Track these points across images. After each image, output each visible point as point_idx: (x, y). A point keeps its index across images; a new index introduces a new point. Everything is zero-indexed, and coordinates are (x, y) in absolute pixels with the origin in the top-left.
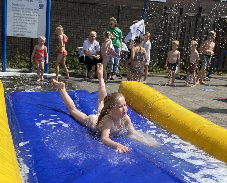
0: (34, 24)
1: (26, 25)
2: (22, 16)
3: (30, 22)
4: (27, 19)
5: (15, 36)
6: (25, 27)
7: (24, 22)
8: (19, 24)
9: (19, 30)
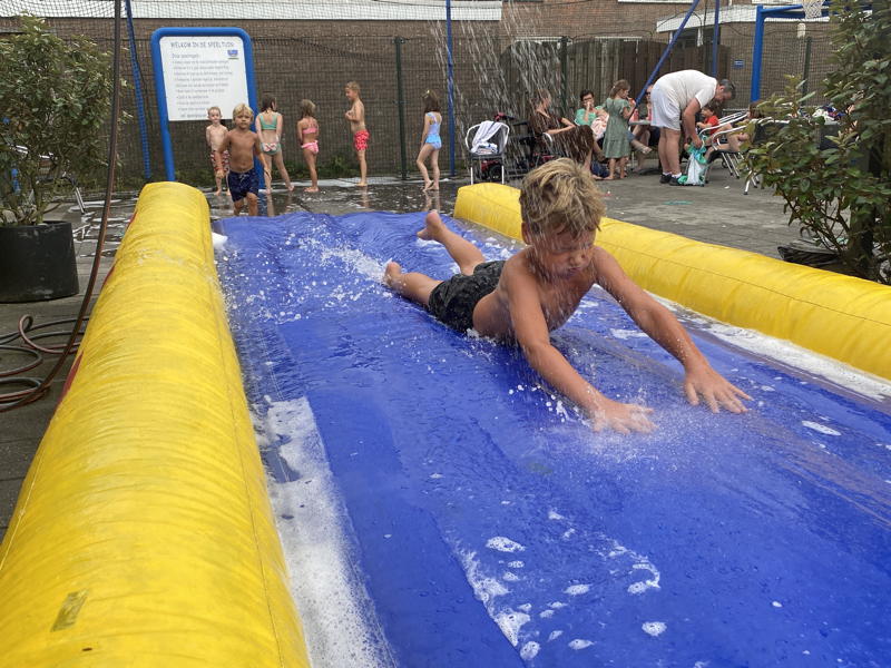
0: (223, 91)
1: (205, 94)
2: (196, 77)
3: (215, 88)
4: (208, 82)
5: (186, 119)
6: (206, 100)
7: (202, 88)
8: (190, 94)
9: (193, 106)
